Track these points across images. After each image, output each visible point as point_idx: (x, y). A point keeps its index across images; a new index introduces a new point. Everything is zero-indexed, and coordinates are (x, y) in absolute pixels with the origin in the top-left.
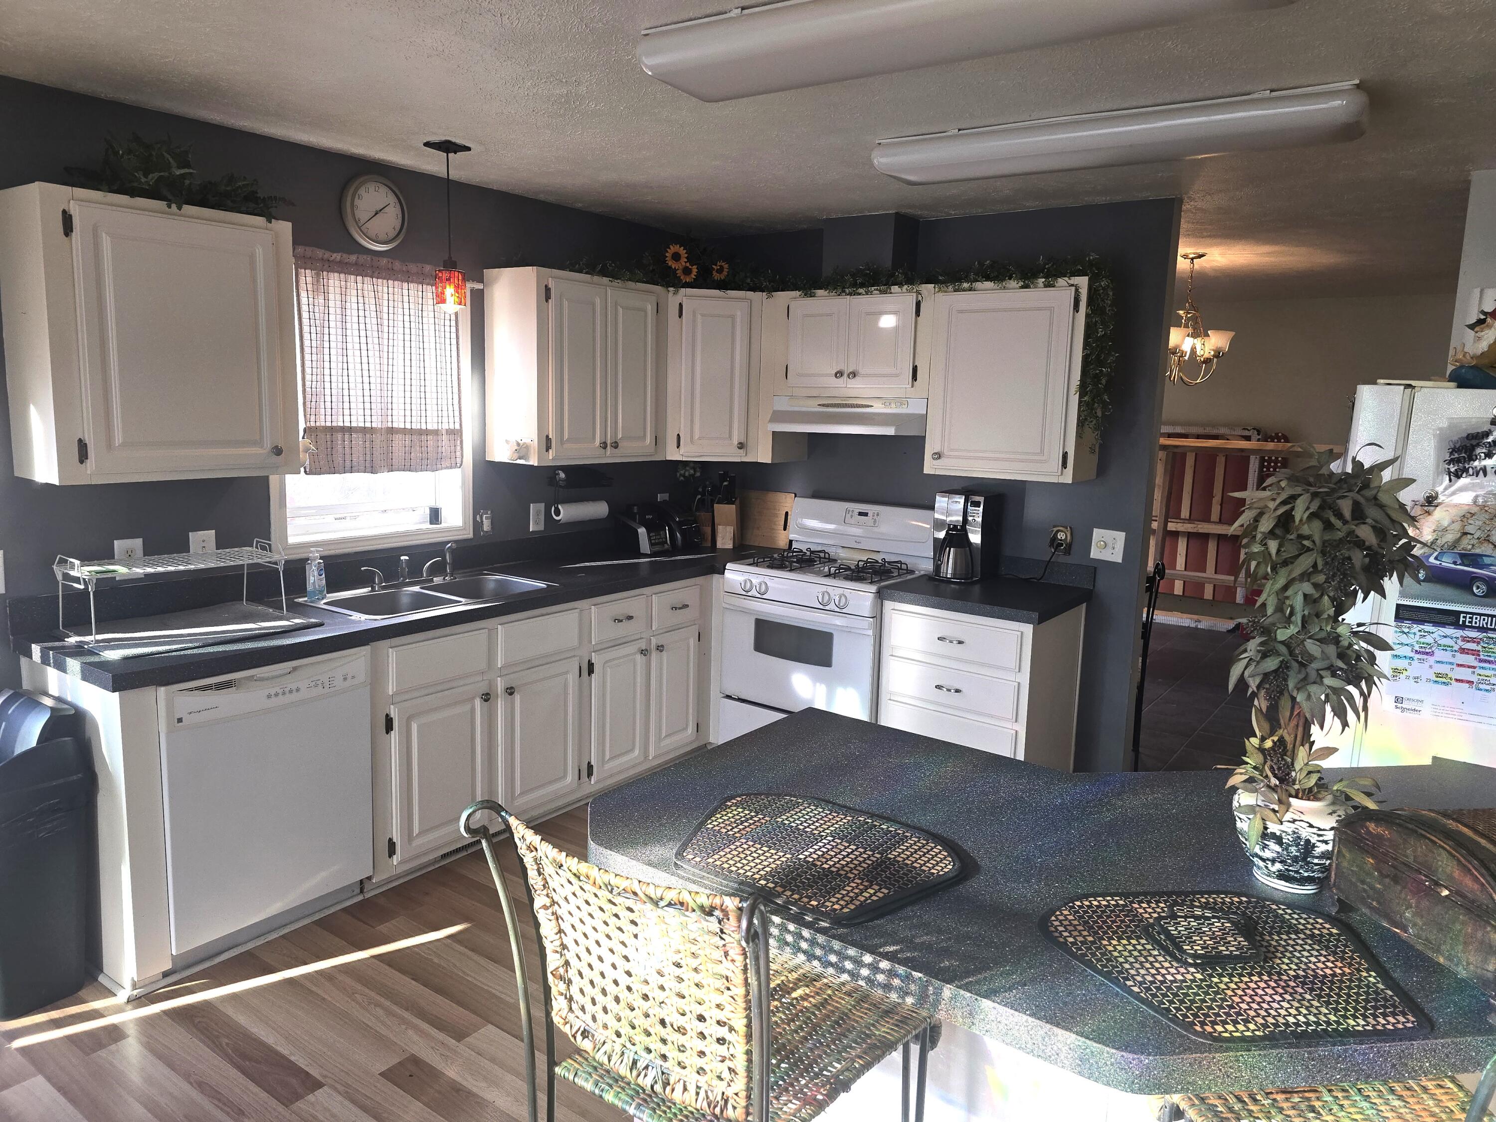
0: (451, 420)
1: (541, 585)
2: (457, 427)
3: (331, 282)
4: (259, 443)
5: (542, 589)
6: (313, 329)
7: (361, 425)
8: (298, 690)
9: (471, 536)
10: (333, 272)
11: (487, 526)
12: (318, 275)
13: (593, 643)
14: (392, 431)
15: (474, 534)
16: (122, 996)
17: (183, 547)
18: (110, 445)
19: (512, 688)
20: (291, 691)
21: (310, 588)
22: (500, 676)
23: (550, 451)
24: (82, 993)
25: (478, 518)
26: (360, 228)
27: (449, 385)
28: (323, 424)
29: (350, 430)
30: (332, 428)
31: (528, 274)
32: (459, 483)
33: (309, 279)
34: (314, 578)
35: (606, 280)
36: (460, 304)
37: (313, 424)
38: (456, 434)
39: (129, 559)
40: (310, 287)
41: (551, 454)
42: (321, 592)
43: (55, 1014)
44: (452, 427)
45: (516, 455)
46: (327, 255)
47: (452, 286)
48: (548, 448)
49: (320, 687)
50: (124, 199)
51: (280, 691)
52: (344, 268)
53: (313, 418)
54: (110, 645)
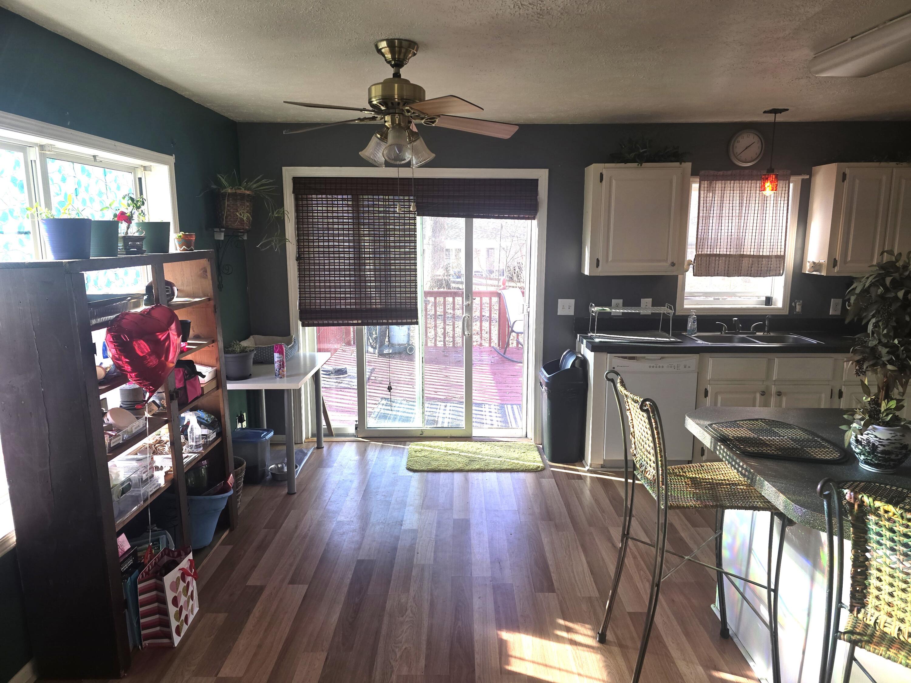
0: (779, 250)
1: (814, 342)
2: (782, 254)
3: (717, 185)
4: (666, 261)
5: (815, 344)
6: (705, 209)
7: (725, 253)
8: (663, 367)
9: (787, 313)
10: (719, 180)
11: (798, 308)
12: (711, 183)
13: (844, 380)
14: (743, 256)
15: (789, 313)
16: (587, 468)
17: (638, 305)
18: (607, 261)
19: (780, 392)
20: (659, 367)
21: (688, 329)
22: (774, 385)
23: (836, 267)
24: (576, 464)
25: (793, 304)
26: (736, 157)
27: (780, 231)
28: (706, 253)
29: (719, 255)
30: (710, 254)
31: (833, 167)
32: (782, 284)
33: (706, 185)
34: (691, 324)
35: (893, 164)
36: (772, 190)
37: (700, 253)
38: (782, 258)
39: (617, 307)
40: (706, 189)
41: (836, 269)
42: (693, 330)
43: (565, 466)
44: (779, 254)
45: (812, 270)
46: (716, 173)
47: (769, 182)
48: (835, 265)
49: (673, 368)
50: (622, 165)
51: (655, 366)
52: (724, 178)
53: (700, 250)
54: (599, 337)
